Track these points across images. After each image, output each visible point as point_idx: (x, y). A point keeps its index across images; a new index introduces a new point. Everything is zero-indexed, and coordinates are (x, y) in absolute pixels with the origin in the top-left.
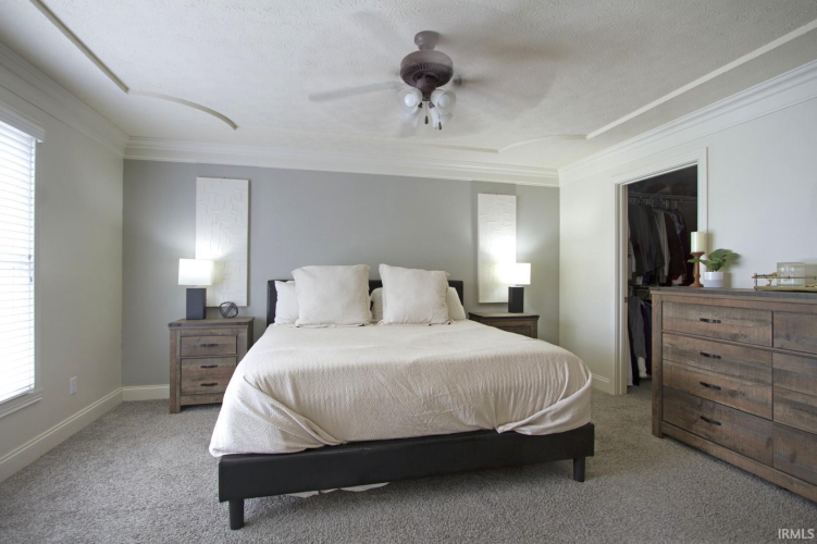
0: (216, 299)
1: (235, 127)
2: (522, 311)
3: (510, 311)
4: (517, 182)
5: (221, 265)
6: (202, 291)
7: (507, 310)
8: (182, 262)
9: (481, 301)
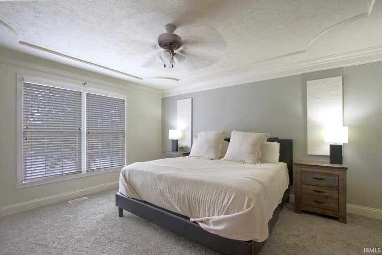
0: (180, 144)
1: (178, 80)
2: (341, 163)
3: (331, 162)
4: (344, 66)
5: (184, 131)
6: (177, 142)
7: (328, 161)
8: (170, 131)
9: (309, 153)
